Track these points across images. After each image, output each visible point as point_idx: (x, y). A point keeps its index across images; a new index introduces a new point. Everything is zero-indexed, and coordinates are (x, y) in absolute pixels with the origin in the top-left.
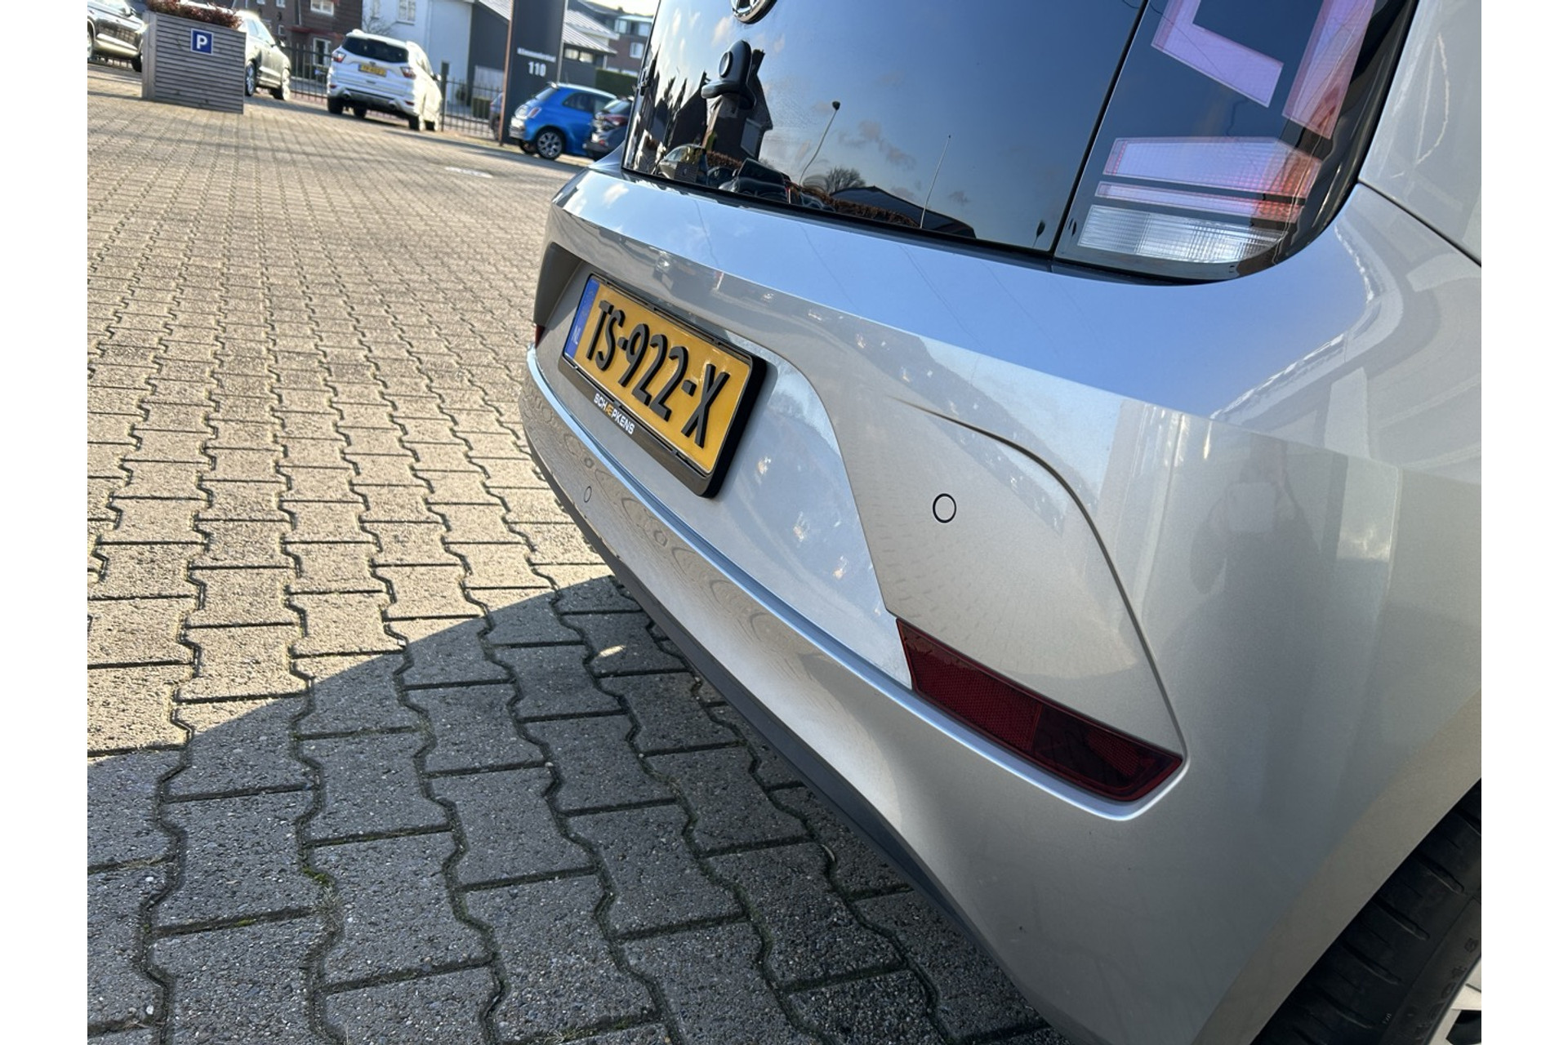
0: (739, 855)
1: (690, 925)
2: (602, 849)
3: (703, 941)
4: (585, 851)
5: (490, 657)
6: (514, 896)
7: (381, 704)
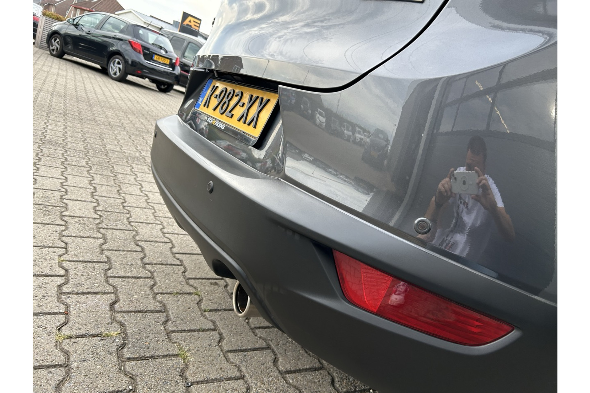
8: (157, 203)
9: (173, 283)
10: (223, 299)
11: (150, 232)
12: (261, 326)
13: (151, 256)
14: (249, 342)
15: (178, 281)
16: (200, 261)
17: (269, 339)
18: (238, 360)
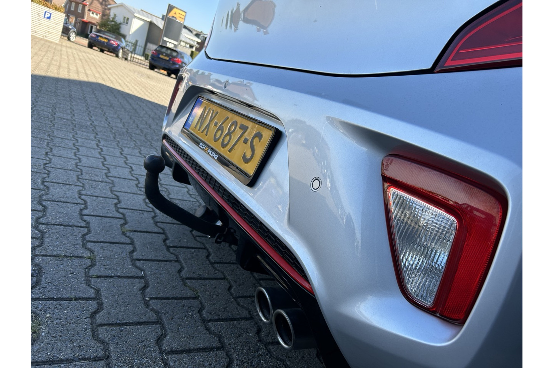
0: (222, 323)
1: (199, 350)
2: (163, 314)
3: (204, 358)
4: (156, 314)
5: (124, 234)
6: (122, 330)
7: (74, 246)
8: (87, 167)
9: (64, 245)
10: (122, 265)
11: (64, 192)
12: (159, 296)
13: (52, 216)
14: (135, 315)
15: (72, 243)
16: (111, 224)
17: (163, 311)
18: (110, 337)
